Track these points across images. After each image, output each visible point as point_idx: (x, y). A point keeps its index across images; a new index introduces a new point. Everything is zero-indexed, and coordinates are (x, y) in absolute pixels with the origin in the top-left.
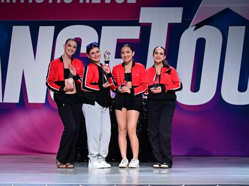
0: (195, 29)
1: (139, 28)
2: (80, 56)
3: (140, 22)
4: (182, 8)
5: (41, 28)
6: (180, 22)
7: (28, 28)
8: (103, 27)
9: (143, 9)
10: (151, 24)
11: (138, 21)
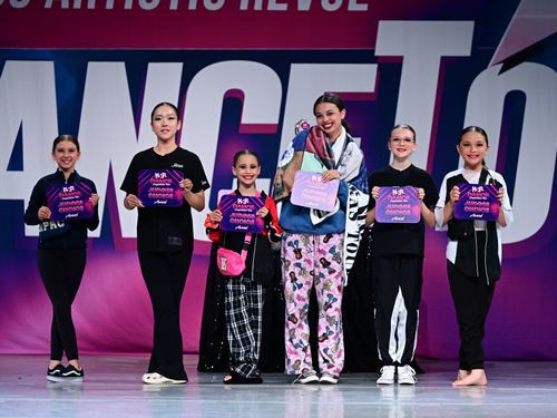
0: (502, 71)
1: (376, 66)
2: (241, 131)
3: (376, 54)
4: (472, 23)
5: (151, 66)
6: (468, 53)
7: (122, 64)
8: (293, 66)
9: (383, 26)
10: (401, 58)
11: (374, 51)
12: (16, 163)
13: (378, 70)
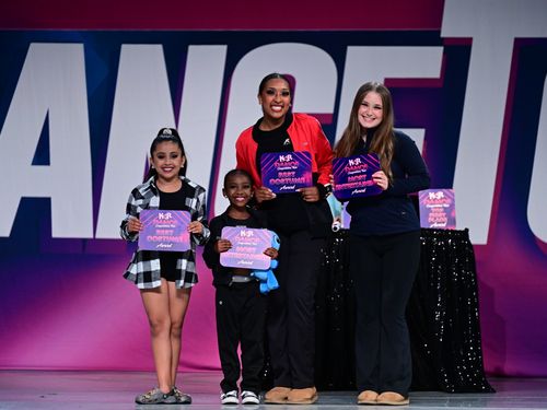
1: (441, 49)
3: (443, 35)
5: (192, 49)
7: (159, 48)
8: (350, 49)
10: (470, 40)
11: (439, 32)
12: (42, 156)
13: (444, 53)
